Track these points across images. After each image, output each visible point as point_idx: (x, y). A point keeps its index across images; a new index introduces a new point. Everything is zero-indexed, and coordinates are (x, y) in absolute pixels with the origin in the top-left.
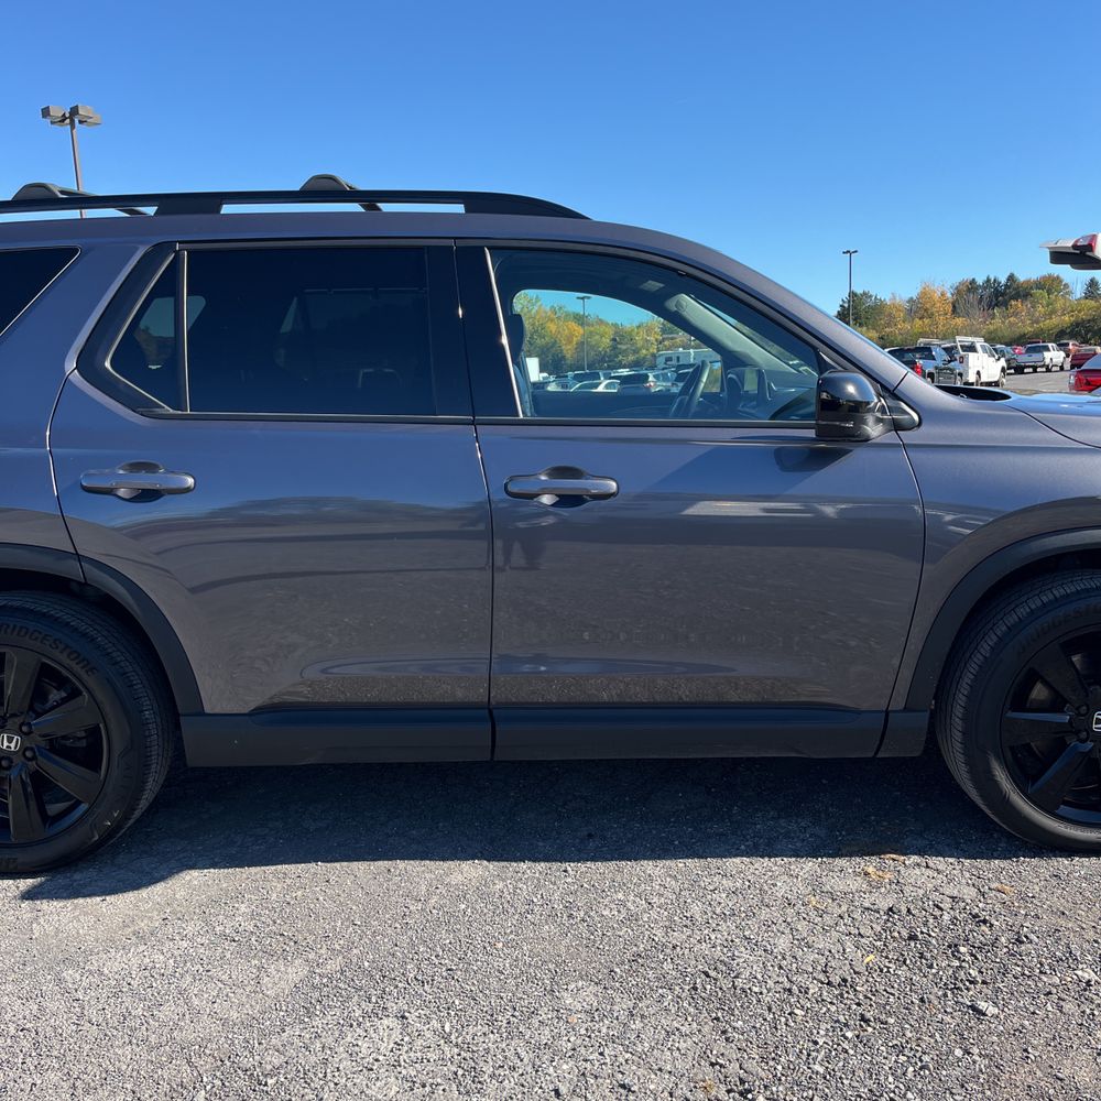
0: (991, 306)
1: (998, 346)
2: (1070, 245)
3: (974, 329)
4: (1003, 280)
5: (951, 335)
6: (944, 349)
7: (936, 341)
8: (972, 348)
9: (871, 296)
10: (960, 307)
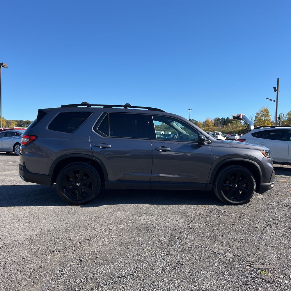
0: (223, 125)
1: (225, 134)
2: (236, 115)
3: (219, 130)
4: (226, 118)
5: (214, 131)
6: (212, 134)
7: (210, 132)
8: (218, 134)
9: (194, 120)
10: (216, 124)
